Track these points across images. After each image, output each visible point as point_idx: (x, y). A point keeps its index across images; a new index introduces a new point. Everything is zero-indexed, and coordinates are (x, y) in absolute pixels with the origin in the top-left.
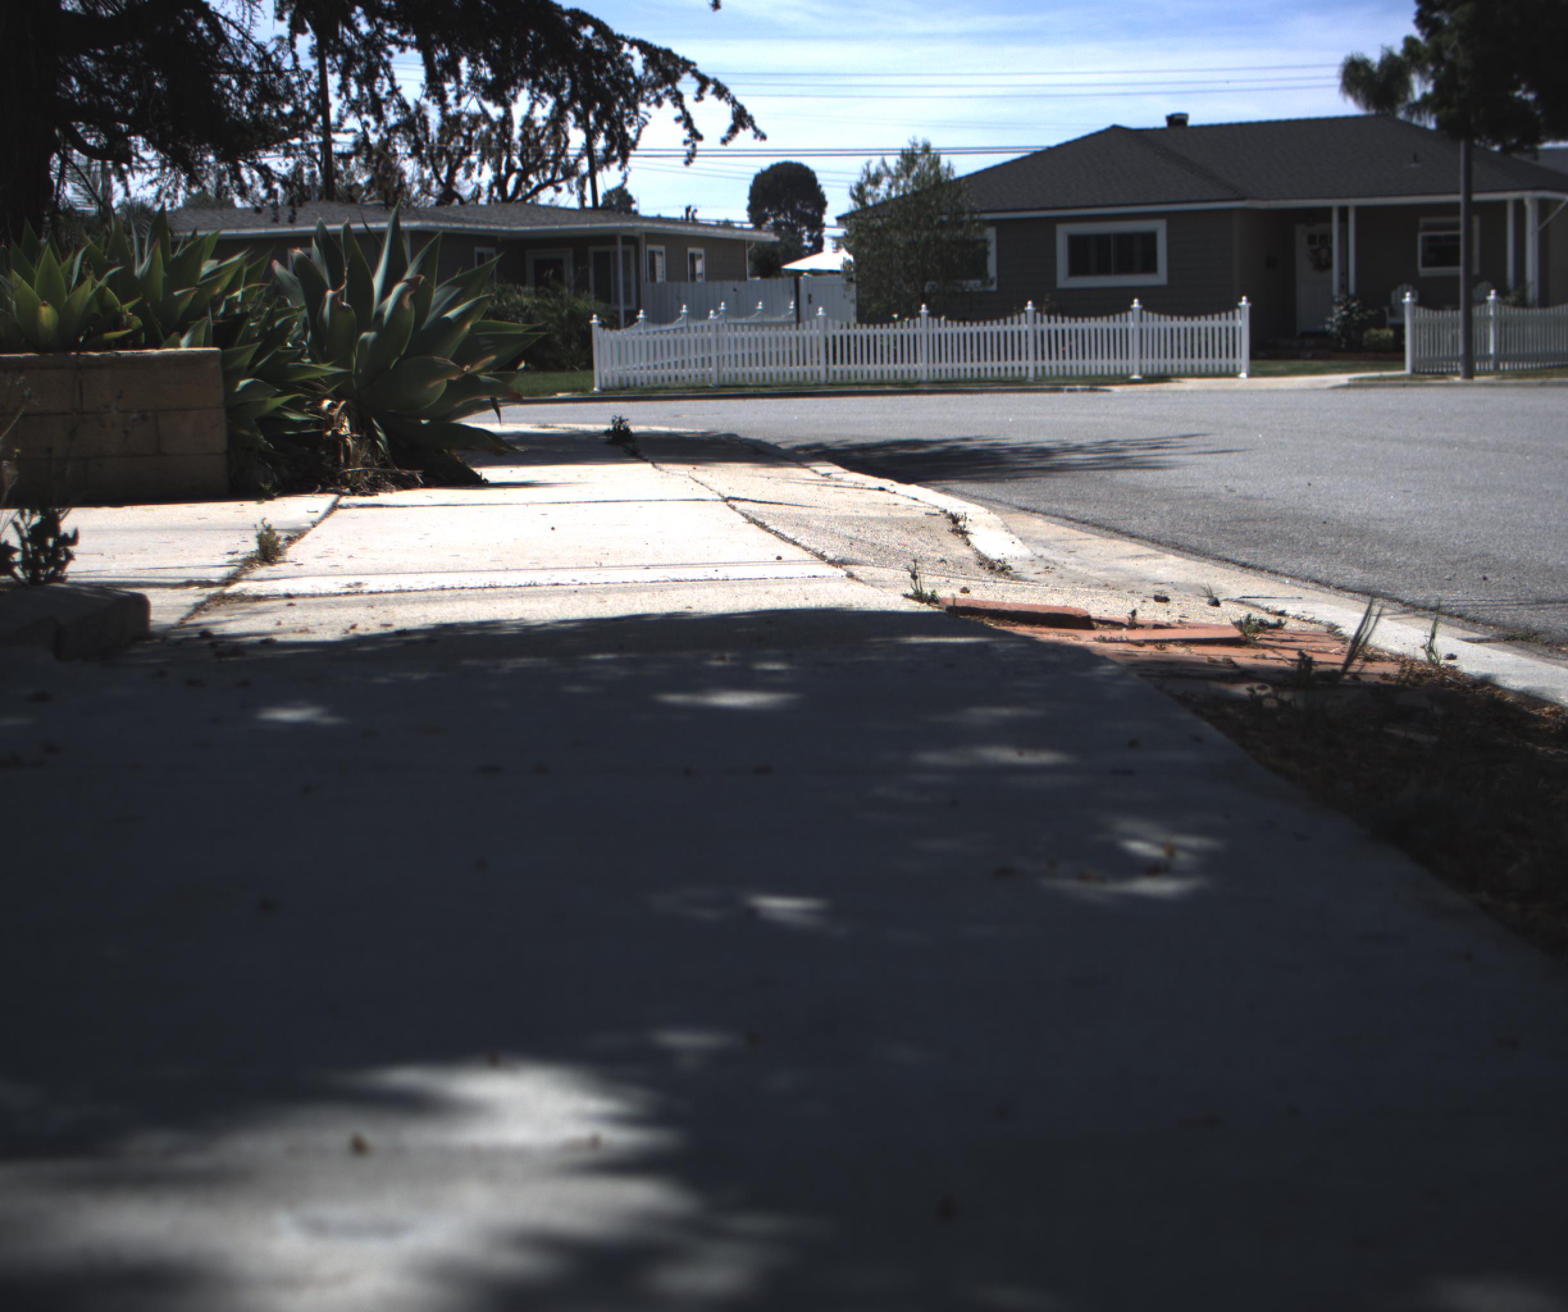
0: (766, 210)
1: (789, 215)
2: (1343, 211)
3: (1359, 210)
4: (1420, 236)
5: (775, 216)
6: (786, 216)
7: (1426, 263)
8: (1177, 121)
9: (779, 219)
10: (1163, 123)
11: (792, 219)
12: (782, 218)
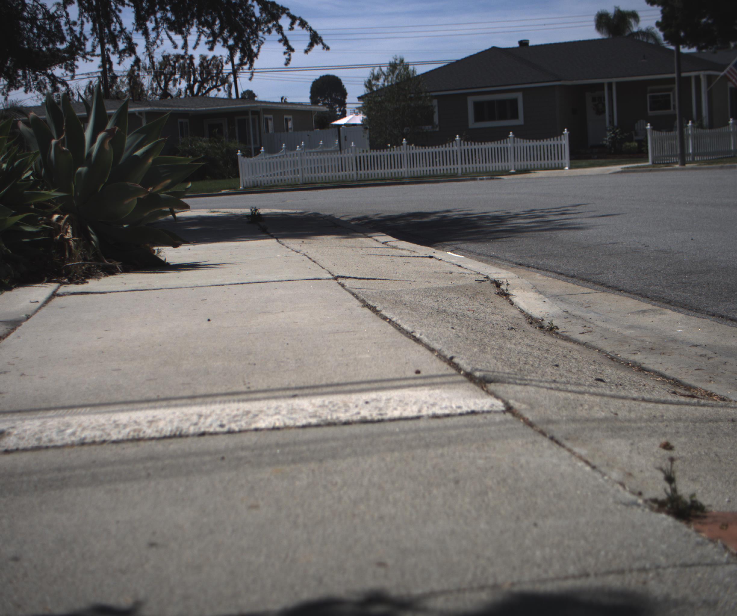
0: (319, 98)
1: (329, 100)
2: (610, 85)
3: (618, 83)
4: (648, 95)
5: (323, 101)
6: (328, 101)
7: (652, 109)
8: (523, 44)
9: (325, 102)
10: (517, 45)
11: (331, 101)
12: (326, 101)
